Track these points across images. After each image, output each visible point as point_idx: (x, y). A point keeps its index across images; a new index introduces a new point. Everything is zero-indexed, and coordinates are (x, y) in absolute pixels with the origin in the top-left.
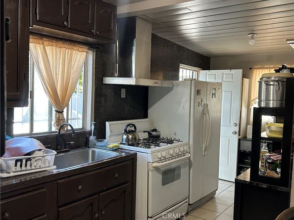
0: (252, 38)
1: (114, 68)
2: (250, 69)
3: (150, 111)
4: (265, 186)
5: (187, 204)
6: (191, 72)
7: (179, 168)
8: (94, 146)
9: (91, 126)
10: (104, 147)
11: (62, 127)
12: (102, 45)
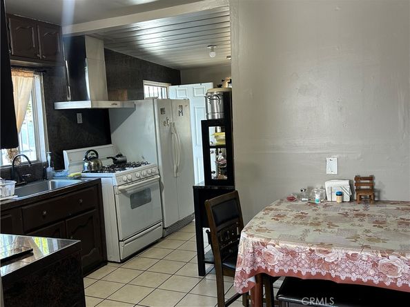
0: (212, 50)
1: (65, 92)
2: (223, 81)
3: (113, 136)
4: (216, 188)
5: (161, 227)
6: (160, 88)
7: (148, 190)
8: (53, 177)
9: (47, 156)
10: (65, 177)
11: (16, 159)
12: (50, 68)
